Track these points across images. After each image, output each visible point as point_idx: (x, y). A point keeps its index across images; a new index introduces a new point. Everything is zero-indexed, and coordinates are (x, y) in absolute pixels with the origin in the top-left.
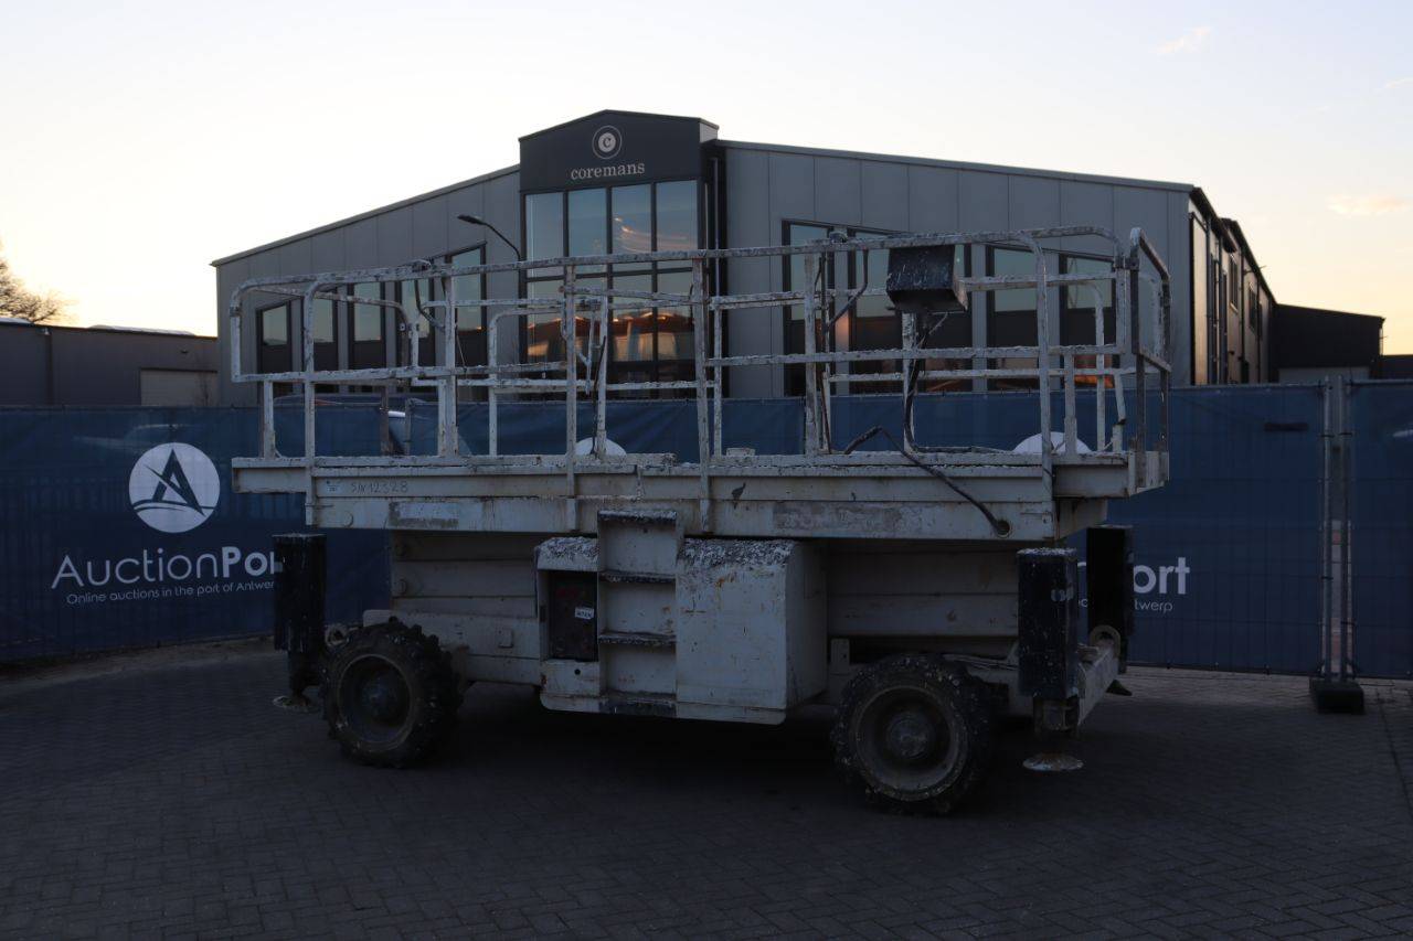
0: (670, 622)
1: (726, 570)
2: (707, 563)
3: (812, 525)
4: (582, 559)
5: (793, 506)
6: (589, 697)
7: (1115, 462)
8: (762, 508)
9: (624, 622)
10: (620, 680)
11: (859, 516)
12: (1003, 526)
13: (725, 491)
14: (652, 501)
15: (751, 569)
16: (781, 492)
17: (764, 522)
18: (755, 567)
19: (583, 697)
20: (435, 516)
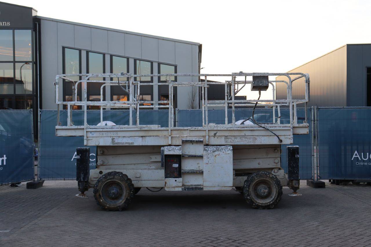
0: (199, 167)
1: (217, 153)
2: (212, 151)
3: (234, 142)
4: (177, 151)
5: (230, 137)
6: (179, 187)
7: (306, 126)
8: (221, 138)
9: (186, 167)
10: (185, 182)
11: (246, 139)
12: (281, 141)
13: (212, 134)
14: (192, 136)
15: (223, 152)
16: (226, 134)
17: (222, 141)
18: (225, 152)
19: (177, 187)
20: (127, 142)
